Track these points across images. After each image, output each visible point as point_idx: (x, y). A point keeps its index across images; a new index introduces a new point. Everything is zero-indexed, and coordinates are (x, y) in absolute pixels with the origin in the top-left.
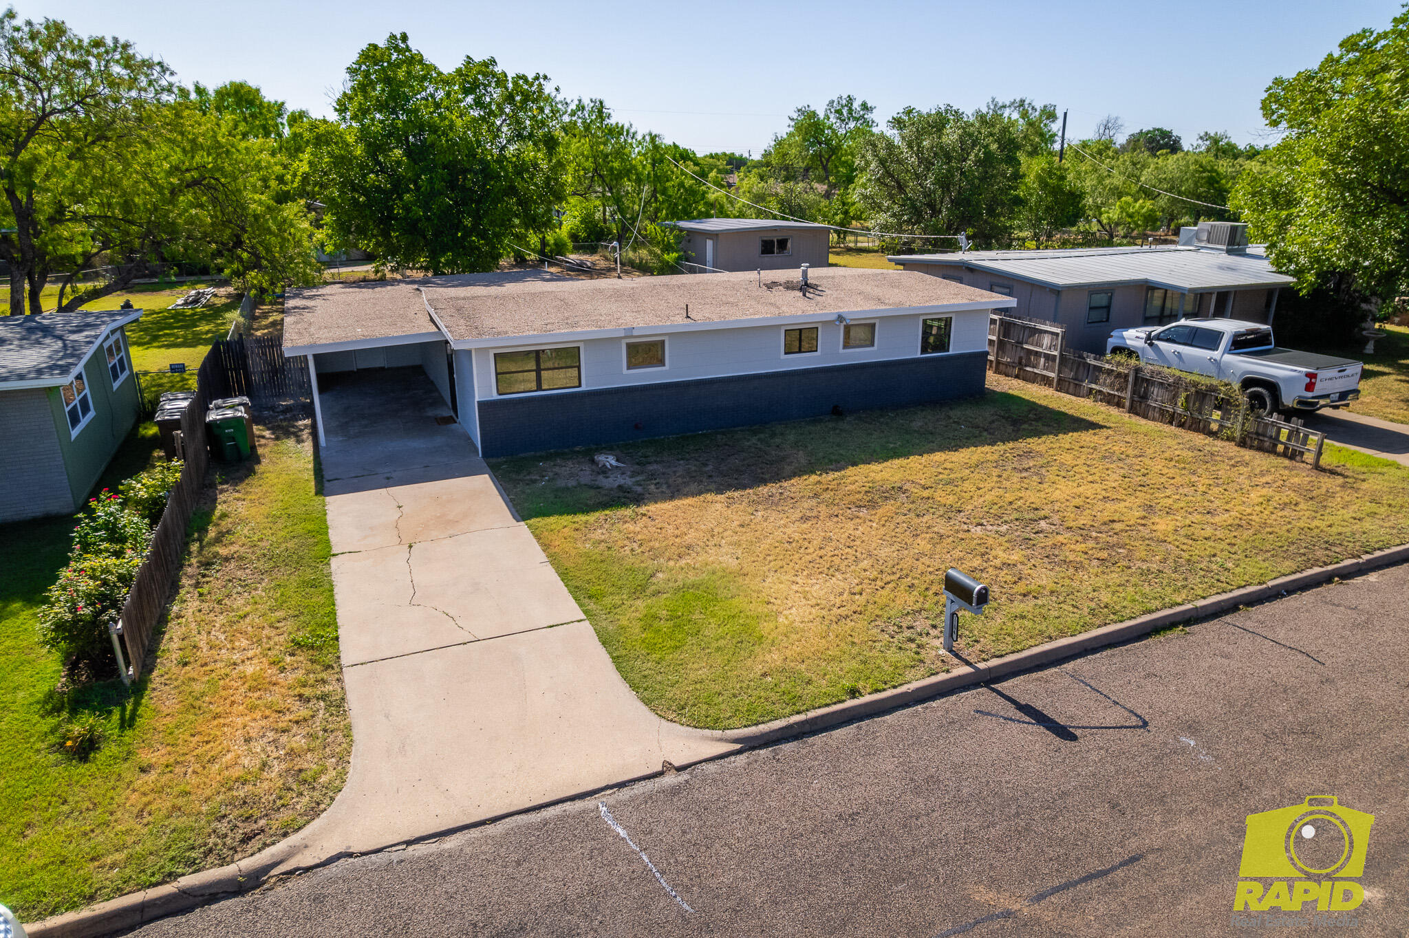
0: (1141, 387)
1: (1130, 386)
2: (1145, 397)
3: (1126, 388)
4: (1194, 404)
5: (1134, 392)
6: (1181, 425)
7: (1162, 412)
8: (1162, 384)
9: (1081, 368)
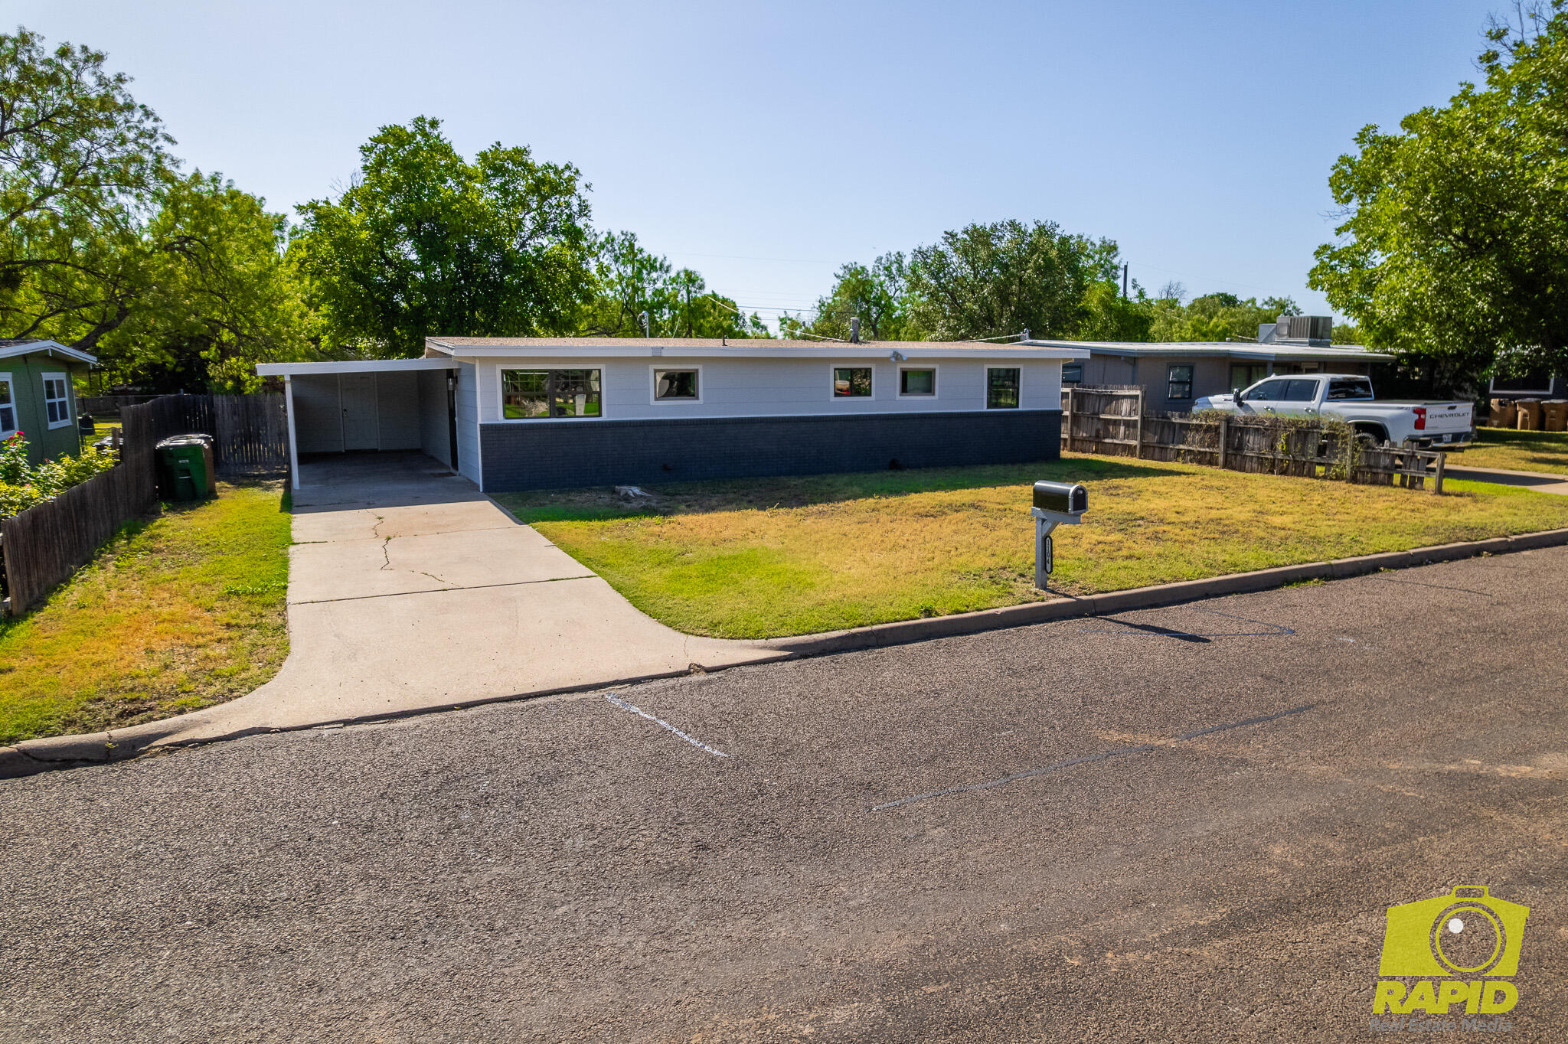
0: (1234, 438)
1: (1222, 439)
2: (1240, 447)
3: (1218, 442)
4: (1296, 446)
5: (1227, 445)
6: (1283, 472)
7: (1261, 461)
8: (1258, 429)
9: (1166, 430)
